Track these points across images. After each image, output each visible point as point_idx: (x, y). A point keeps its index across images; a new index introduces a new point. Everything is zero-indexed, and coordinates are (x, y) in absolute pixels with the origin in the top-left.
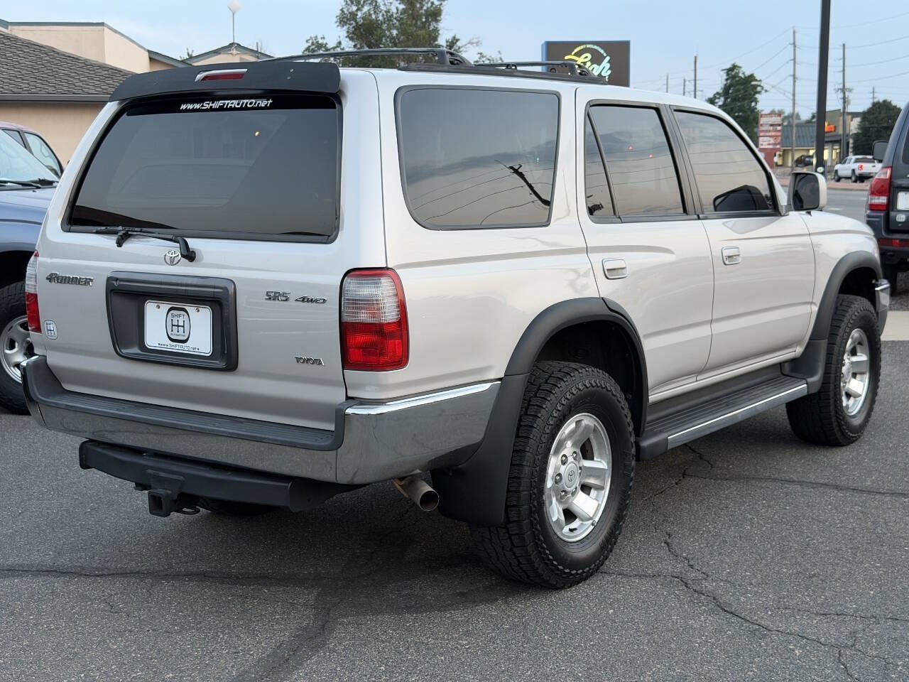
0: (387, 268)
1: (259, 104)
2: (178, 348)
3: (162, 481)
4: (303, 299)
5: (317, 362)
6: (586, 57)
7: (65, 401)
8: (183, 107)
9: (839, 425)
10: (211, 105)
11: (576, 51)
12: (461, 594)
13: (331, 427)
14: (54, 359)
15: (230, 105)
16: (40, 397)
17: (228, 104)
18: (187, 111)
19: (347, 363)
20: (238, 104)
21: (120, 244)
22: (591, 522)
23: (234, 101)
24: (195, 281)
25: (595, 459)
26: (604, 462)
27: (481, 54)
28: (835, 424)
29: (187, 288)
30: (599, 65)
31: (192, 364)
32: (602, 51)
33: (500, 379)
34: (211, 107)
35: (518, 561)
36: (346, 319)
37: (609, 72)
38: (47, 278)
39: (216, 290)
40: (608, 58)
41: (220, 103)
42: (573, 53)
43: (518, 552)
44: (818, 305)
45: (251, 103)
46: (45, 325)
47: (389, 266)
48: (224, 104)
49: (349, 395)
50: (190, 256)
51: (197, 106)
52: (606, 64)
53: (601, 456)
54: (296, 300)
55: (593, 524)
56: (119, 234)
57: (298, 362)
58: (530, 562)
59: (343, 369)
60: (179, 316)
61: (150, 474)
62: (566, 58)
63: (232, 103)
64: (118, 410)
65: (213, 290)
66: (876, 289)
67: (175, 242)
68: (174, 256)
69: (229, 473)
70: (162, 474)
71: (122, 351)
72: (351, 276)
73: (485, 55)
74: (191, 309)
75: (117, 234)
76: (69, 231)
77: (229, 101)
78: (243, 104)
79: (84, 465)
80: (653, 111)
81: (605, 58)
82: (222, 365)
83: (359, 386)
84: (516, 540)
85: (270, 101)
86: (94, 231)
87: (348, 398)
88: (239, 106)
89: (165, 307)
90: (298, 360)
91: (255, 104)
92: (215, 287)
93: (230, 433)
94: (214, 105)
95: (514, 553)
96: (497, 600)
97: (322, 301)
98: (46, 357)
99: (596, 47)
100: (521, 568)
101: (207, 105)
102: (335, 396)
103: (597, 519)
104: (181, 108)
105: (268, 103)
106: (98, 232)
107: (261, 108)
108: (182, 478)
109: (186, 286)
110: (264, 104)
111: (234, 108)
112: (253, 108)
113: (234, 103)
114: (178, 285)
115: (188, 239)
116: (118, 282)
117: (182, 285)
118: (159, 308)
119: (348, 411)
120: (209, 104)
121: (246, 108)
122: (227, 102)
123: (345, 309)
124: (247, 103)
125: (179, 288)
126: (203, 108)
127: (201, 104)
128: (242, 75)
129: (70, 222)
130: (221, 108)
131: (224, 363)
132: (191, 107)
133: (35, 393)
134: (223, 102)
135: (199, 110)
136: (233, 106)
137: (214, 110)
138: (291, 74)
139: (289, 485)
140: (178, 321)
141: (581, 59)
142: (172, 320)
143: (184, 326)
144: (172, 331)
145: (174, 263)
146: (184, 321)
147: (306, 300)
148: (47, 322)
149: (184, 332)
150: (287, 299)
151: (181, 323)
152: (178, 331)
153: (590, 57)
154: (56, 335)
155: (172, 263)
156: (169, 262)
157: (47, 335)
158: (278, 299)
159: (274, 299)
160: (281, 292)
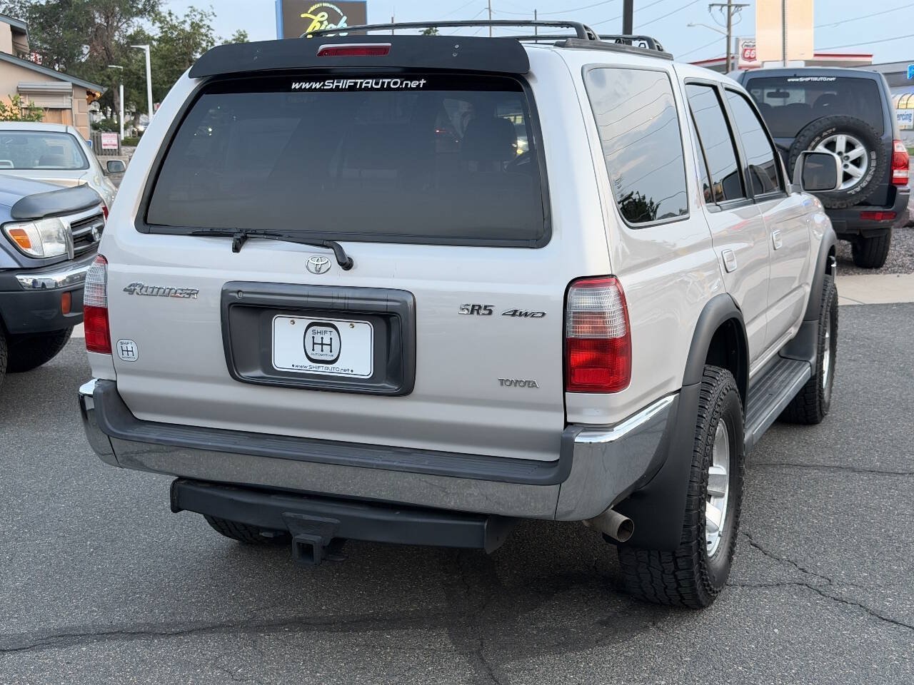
0: (612, 276)
1: (407, 84)
2: (322, 369)
3: (306, 525)
4: (514, 313)
5: (531, 384)
6: (323, 16)
7: (153, 435)
8: (296, 86)
9: (820, 405)
10: (335, 84)
11: (312, 9)
13: (553, 457)
14: (126, 385)
15: (364, 85)
16: (115, 431)
17: (361, 83)
18: (300, 90)
19: (569, 384)
20: (376, 84)
21: (236, 249)
22: (717, 533)
23: (371, 81)
24: (357, 294)
25: (714, 465)
26: (722, 467)
27: (191, 7)
28: (818, 403)
29: (346, 301)
30: (336, 24)
31: (345, 388)
32: (339, 11)
33: (679, 391)
34: (337, 86)
35: (679, 585)
36: (571, 335)
38: (125, 290)
39: (389, 303)
40: (345, 18)
41: (349, 82)
42: (309, 12)
43: (680, 575)
44: (811, 284)
45: (395, 83)
46: (119, 345)
47: (614, 273)
48: (356, 83)
49: (569, 420)
50: (347, 265)
51: (318, 86)
52: (343, 23)
53: (719, 460)
54: (504, 314)
55: (719, 535)
56: (235, 237)
57: (502, 384)
58: (693, 584)
59: (565, 391)
60: (325, 332)
61: (290, 517)
62: (303, 16)
63: (368, 83)
64: (235, 443)
65: (385, 303)
66: (832, 266)
67: (326, 247)
68: (320, 263)
69: (398, 513)
70: (306, 517)
71: (242, 374)
72: (578, 286)
73: (196, 8)
74: (343, 325)
75: (232, 236)
76: (149, 233)
77: (362, 81)
78: (383, 83)
79: (176, 508)
80: (710, 88)
81: (342, 17)
82: (394, 388)
83: (578, 411)
84: (681, 563)
85: (423, 82)
86: (191, 233)
87: (567, 424)
88: (379, 86)
89: (302, 323)
90: (502, 382)
91: (402, 84)
92: (388, 300)
93: (407, 468)
94: (341, 84)
95: (676, 577)
96: (646, 627)
97: (540, 315)
98: (116, 382)
99: (332, 6)
100: (678, 592)
101: (329, 84)
102: (554, 422)
103: (721, 529)
104: (293, 87)
105: (420, 84)
106: (194, 234)
107: (412, 89)
108: (337, 521)
109: (345, 298)
110: (414, 84)
111: (372, 88)
112: (398, 89)
113: (371, 83)
114: (333, 298)
115: (341, 244)
116: (241, 295)
117: (338, 298)
118: (294, 323)
119: (577, 440)
120: (333, 83)
121: (389, 88)
122: (359, 81)
123: (570, 324)
124: (389, 83)
125: (335, 301)
126: (325, 87)
127: (322, 83)
128: (385, 50)
129: (146, 222)
130: (352, 88)
131: (396, 388)
132: (307, 86)
133: (106, 425)
134: (354, 81)
135: (320, 90)
136: (369, 85)
137: (343, 90)
138: (455, 50)
139: (486, 524)
140: (322, 338)
141: (318, 18)
142: (313, 337)
143: (331, 345)
144: (313, 350)
145: (322, 271)
146: (331, 339)
147: (518, 314)
148: (122, 341)
149: (331, 351)
150: (490, 312)
151: (326, 341)
152: (322, 351)
153: (326, 16)
154: (136, 356)
155: (318, 272)
156: (314, 270)
157: (121, 356)
158: (478, 313)
159: (472, 313)
160: (483, 305)
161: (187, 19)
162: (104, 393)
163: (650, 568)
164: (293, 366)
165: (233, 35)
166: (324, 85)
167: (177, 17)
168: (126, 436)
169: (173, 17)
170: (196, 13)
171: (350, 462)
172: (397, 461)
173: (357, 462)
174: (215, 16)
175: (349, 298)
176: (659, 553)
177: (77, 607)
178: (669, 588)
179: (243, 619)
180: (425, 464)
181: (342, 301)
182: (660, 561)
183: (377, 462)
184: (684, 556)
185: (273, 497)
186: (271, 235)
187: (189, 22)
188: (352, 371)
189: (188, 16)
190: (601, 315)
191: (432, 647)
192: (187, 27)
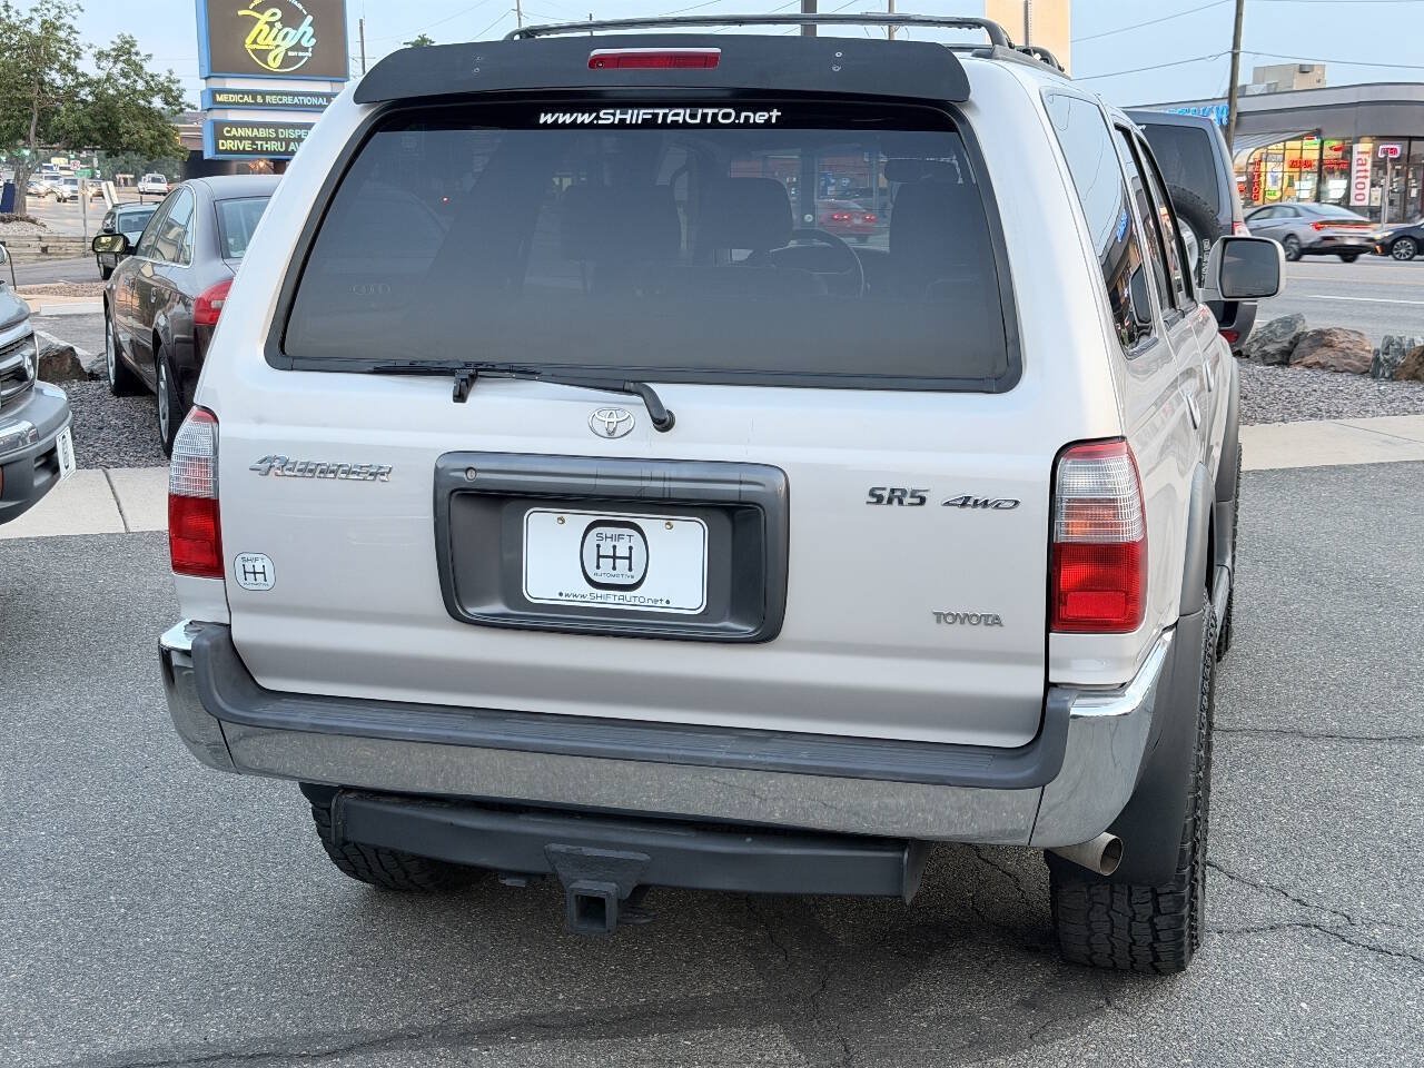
0: (1123, 438)
1: (747, 118)
2: (612, 600)
3: (586, 864)
4: (965, 502)
6: (274, 14)
7: (304, 715)
8: (546, 118)
10: (618, 116)
11: (254, 4)
12: (1027, 1005)
14: (246, 631)
15: (670, 118)
16: (230, 710)
17: (665, 116)
18: (555, 125)
19: (1056, 619)
20: (693, 116)
21: (460, 397)
23: (681, 111)
24: (686, 472)
29: (667, 484)
30: (296, 28)
31: (655, 631)
32: (300, 7)
33: (1175, 624)
34: (622, 121)
35: (1156, 939)
36: (1061, 538)
37: (314, 41)
38: (254, 468)
39: (744, 488)
40: (310, 18)
41: (643, 114)
42: (251, 7)
43: (1161, 922)
45: (726, 116)
46: (239, 562)
47: (1124, 434)
48: (656, 115)
49: (1051, 680)
50: (664, 423)
51: (587, 118)
52: (306, 26)
54: (947, 504)
56: (458, 376)
57: (938, 621)
58: (1179, 936)
59: (1048, 631)
60: (620, 537)
61: (559, 853)
62: (241, 13)
63: (677, 115)
65: (736, 487)
67: (629, 392)
68: (616, 420)
69: (749, 840)
70: (593, 852)
71: (470, 610)
72: (1073, 455)
74: (652, 525)
75: (453, 375)
76: (292, 369)
77: (667, 111)
78: (704, 116)
81: (305, 17)
82: (746, 630)
83: (1065, 665)
84: (1165, 903)
85: (775, 113)
86: (371, 369)
87: (1048, 686)
88: (698, 121)
89: (578, 521)
90: (940, 617)
91: (738, 117)
92: (741, 482)
94: (628, 117)
95: (1153, 925)
97: (1010, 504)
98: (229, 626)
101: (608, 117)
104: (541, 122)
105: (770, 117)
106: (378, 371)
107: (756, 126)
108: (644, 857)
109: (664, 479)
110: (760, 118)
111: (685, 125)
112: (732, 126)
113: (683, 115)
114: (642, 478)
115: (653, 386)
116: (471, 475)
117: (651, 479)
118: (563, 522)
119: (1073, 711)
120: (614, 115)
121: (715, 124)
122: (661, 112)
123: (1061, 519)
124: (715, 116)
125: (645, 483)
126: (600, 122)
127: (594, 115)
128: (709, 60)
129: (283, 350)
130: (649, 124)
131: (751, 629)
132: (568, 119)
133: (216, 704)
134: (651, 111)
135: (591, 126)
136: (680, 119)
137: (631, 126)
138: (837, 62)
139: (906, 855)
140: (614, 547)
141: (266, 17)
142: (598, 546)
143: (630, 558)
144: (598, 567)
145: (616, 435)
146: (631, 548)
147: (971, 502)
148: (246, 556)
149: (630, 569)
150: (923, 501)
151: (622, 551)
152: (614, 568)
153: (279, 14)
154: (271, 581)
155: (611, 434)
156: (605, 434)
157: (242, 581)
158: (901, 502)
159: (890, 501)
160: (909, 487)
161: (35, 15)
162: (212, 646)
163: (1111, 913)
164: (561, 594)
165: (113, 42)
166: (598, 118)
167: (17, 12)
168: (253, 719)
169: (12, 13)
170: (49, 6)
171: (669, 756)
172: (752, 753)
173: (682, 757)
174: (82, 11)
175: (670, 479)
176: (1130, 888)
177: (134, 1014)
178: (1138, 943)
179: (431, 1022)
180: (803, 757)
181: (659, 484)
182: (1129, 900)
183: (720, 756)
184: (1171, 892)
185: (522, 817)
186: (526, 373)
187: (39, 20)
188: (668, 602)
189: (36, 10)
190: (1111, 503)
191: (767, 1058)
192: (35, 29)
